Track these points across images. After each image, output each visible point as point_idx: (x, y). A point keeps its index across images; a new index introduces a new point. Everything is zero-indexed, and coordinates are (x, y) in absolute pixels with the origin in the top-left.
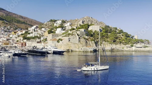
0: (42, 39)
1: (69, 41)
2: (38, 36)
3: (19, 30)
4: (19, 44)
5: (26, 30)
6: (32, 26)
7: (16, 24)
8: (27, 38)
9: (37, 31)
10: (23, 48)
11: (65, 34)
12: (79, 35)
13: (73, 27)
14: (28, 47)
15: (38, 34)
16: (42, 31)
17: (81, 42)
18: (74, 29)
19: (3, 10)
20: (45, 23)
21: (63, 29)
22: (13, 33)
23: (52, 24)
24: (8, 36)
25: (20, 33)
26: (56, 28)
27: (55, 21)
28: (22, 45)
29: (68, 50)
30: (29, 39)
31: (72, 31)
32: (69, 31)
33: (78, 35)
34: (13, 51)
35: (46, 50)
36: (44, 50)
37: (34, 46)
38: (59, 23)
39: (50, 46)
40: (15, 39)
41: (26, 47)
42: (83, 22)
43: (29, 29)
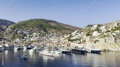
0: (82, 40)
1: (106, 41)
2: (78, 38)
3: (65, 35)
4: (65, 44)
5: (70, 35)
6: (74, 31)
7: (64, 31)
8: (71, 40)
9: (78, 35)
10: (69, 48)
11: (101, 36)
12: (115, 36)
13: (108, 29)
14: (72, 47)
15: (78, 37)
16: (82, 34)
17: (118, 42)
18: (109, 31)
19: (56, 22)
20: (84, 28)
21: (99, 31)
22: (61, 37)
23: (89, 28)
24: (59, 39)
25: (66, 37)
26: (93, 31)
27: (92, 26)
28: (68, 45)
29: (105, 50)
30: (72, 41)
31: (108, 33)
32: (105, 33)
33: (113, 36)
34: (62, 50)
35: (85, 49)
36: (83, 50)
37: (76, 46)
38: (95, 27)
39: (88, 46)
40: (63, 41)
41: (71, 47)
42: (118, 24)
43: (72, 34)
